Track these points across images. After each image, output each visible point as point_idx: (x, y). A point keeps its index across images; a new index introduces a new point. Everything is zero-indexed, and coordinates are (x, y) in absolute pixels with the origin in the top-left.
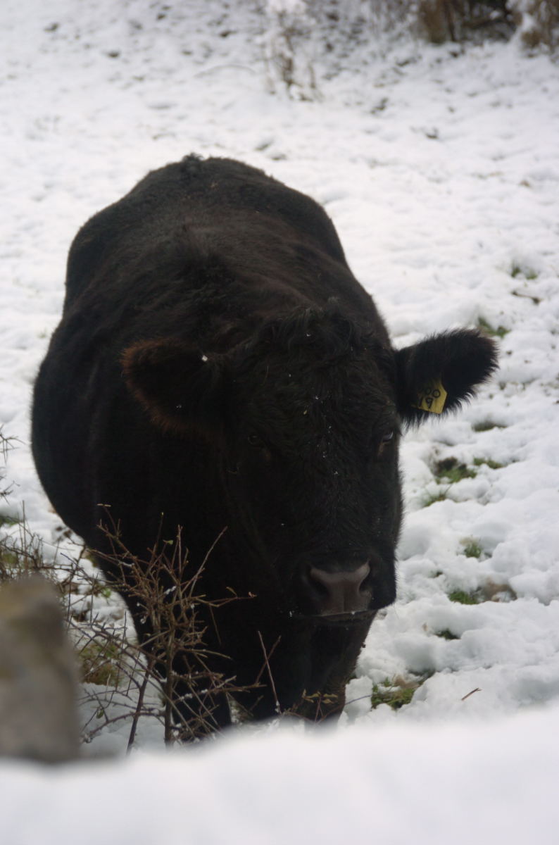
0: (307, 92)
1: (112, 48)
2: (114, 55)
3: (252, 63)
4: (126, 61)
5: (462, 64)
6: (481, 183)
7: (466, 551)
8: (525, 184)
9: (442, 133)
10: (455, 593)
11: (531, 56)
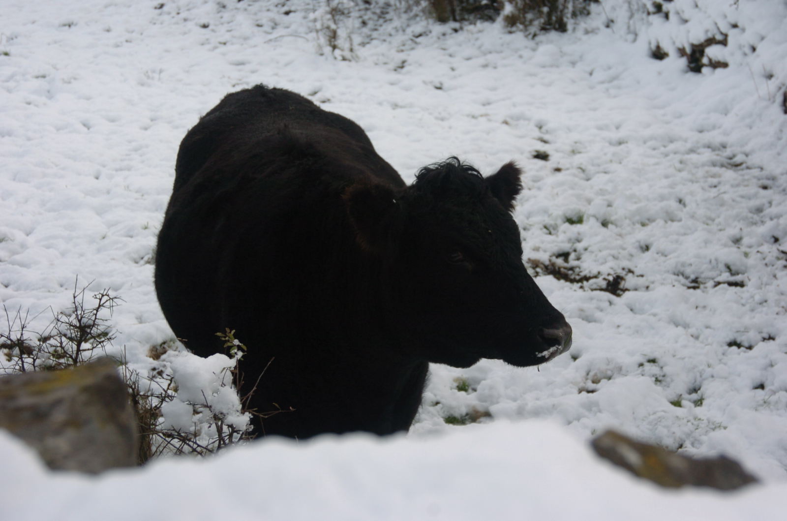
0: (347, 54)
1: (204, 21)
2: (205, 26)
3: (307, 33)
4: (213, 31)
5: (461, 36)
6: (474, 121)
7: (458, 387)
8: (506, 123)
9: (445, 86)
10: (449, 417)
11: (510, 32)
